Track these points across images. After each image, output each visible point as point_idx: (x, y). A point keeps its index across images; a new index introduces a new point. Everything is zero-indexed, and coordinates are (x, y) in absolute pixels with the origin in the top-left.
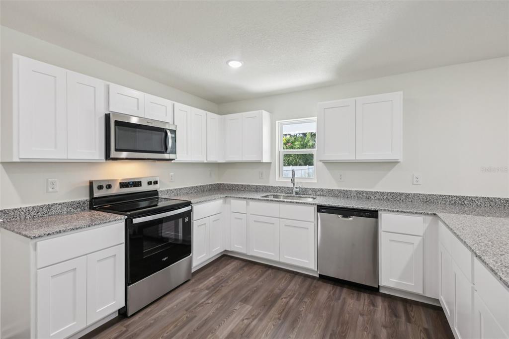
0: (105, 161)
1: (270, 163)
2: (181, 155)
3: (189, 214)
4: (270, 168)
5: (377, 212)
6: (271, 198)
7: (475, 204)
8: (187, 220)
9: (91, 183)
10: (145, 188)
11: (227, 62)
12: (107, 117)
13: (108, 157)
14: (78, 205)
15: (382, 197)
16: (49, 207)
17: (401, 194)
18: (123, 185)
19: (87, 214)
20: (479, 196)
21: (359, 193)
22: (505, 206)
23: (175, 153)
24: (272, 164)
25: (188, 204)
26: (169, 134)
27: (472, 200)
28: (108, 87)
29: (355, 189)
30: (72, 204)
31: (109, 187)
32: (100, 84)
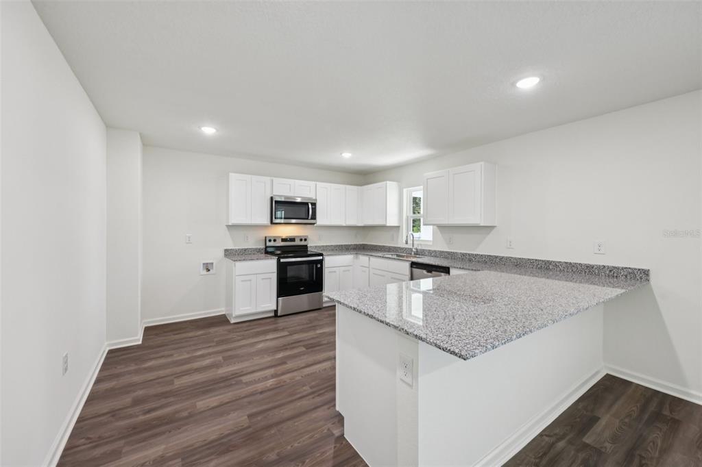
0: (270, 224)
1: (399, 227)
2: (320, 220)
3: (321, 262)
4: (398, 231)
5: (449, 268)
6: (395, 257)
7: (558, 269)
8: (319, 266)
9: (266, 237)
10: (297, 243)
11: (341, 154)
12: (272, 198)
13: (272, 223)
14: (259, 251)
15: (481, 260)
16: (245, 250)
17: (496, 257)
18: (283, 240)
19: (263, 255)
20: (563, 261)
21: (464, 255)
22: (585, 272)
23: (315, 219)
24: (401, 228)
25: (321, 255)
26: (310, 206)
27: (556, 265)
28: (272, 181)
29: (460, 252)
30: (256, 249)
31: (275, 240)
32: (267, 179)
